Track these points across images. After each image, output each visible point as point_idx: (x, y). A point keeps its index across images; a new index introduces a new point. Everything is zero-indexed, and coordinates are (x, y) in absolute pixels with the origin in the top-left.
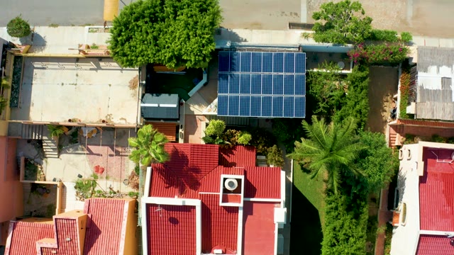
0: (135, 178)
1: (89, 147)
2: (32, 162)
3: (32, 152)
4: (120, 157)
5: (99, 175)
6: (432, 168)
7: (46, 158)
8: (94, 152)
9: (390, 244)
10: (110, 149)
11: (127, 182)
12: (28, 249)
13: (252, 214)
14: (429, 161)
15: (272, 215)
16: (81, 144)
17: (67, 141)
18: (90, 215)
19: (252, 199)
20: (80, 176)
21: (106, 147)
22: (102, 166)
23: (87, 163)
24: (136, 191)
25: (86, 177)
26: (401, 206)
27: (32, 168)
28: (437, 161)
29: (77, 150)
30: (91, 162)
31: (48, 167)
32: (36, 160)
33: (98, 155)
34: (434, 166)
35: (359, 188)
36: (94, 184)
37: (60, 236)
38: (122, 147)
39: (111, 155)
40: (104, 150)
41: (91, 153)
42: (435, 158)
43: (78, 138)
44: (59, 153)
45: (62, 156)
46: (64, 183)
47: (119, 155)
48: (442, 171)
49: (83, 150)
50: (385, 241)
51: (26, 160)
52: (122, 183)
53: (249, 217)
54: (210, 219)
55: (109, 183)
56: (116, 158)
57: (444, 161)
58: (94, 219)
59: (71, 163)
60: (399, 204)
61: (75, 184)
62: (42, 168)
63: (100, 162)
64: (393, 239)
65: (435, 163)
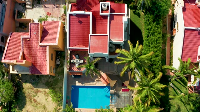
0: (64, 16)
1: (45, 5)
2: (21, 12)
3: (21, 8)
4: (57, 9)
5: (48, 16)
6: (187, 7)
7: (27, 10)
8: (47, 7)
9: (173, 45)
10: (54, 6)
11: (60, 18)
12: (17, 42)
13: (113, 20)
14: (186, 4)
15: (122, 20)
16: (42, 4)
17: (36, 3)
18: (44, 27)
19: (113, 13)
20: (41, 17)
21: (52, 5)
22: (50, 12)
23: (44, 11)
24: (64, 22)
25: (43, 17)
26: (176, 26)
27: (20, 15)
28: (189, 4)
29: (40, 6)
30: (45, 11)
31: (27, 14)
32: (22, 11)
33: (49, 8)
34: (188, 6)
35: (158, 11)
36: (46, 19)
37: (31, 32)
38: (59, 4)
39: (54, 8)
40: (51, 6)
41: (46, 7)
42: (188, 3)
43: (41, 2)
44: (32, 8)
45: (33, 9)
46: (34, 20)
47: (57, 8)
48: (192, 8)
49: (42, 6)
50: (171, 44)
51: (18, 12)
52: (58, 19)
53: (112, 21)
54: (96, 22)
55: (53, 19)
56: (56, 9)
57: (192, 4)
58: (46, 28)
59: (37, 12)
60: (175, 26)
61: (38, 20)
62: (24, 14)
63: (49, 11)
64: (174, 43)
65: (189, 5)
